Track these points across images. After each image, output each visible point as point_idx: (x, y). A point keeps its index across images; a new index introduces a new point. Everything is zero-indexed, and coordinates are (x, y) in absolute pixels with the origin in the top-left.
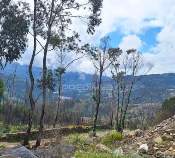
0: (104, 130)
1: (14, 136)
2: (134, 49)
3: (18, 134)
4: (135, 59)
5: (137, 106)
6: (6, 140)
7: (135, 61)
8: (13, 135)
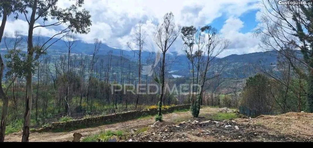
0: (186, 109)
1: (62, 125)
2: (209, 26)
3: (68, 123)
4: (210, 37)
5: (242, 82)
6: (51, 130)
7: (210, 39)
8: (60, 124)
